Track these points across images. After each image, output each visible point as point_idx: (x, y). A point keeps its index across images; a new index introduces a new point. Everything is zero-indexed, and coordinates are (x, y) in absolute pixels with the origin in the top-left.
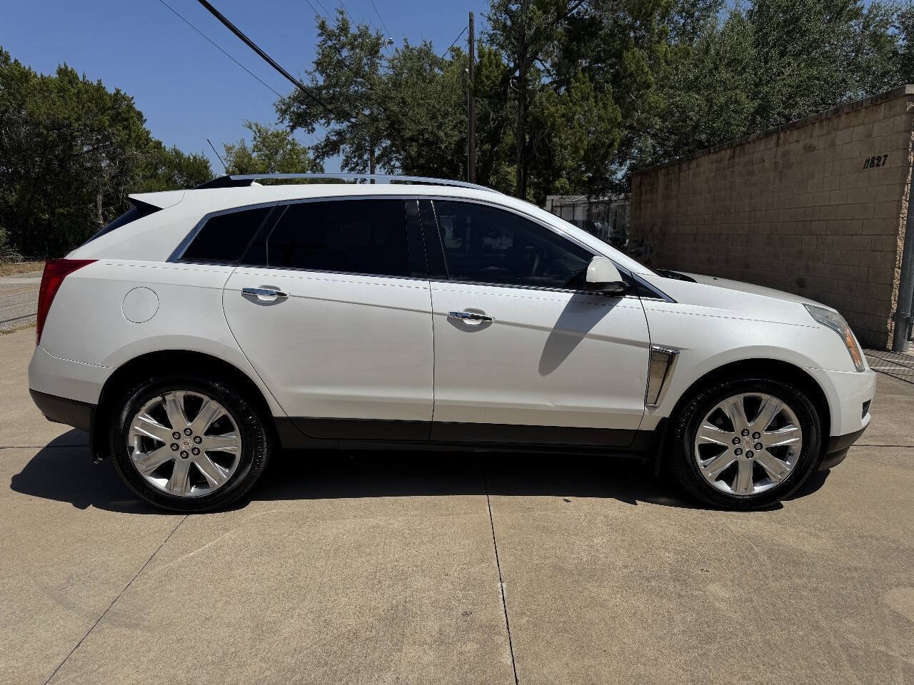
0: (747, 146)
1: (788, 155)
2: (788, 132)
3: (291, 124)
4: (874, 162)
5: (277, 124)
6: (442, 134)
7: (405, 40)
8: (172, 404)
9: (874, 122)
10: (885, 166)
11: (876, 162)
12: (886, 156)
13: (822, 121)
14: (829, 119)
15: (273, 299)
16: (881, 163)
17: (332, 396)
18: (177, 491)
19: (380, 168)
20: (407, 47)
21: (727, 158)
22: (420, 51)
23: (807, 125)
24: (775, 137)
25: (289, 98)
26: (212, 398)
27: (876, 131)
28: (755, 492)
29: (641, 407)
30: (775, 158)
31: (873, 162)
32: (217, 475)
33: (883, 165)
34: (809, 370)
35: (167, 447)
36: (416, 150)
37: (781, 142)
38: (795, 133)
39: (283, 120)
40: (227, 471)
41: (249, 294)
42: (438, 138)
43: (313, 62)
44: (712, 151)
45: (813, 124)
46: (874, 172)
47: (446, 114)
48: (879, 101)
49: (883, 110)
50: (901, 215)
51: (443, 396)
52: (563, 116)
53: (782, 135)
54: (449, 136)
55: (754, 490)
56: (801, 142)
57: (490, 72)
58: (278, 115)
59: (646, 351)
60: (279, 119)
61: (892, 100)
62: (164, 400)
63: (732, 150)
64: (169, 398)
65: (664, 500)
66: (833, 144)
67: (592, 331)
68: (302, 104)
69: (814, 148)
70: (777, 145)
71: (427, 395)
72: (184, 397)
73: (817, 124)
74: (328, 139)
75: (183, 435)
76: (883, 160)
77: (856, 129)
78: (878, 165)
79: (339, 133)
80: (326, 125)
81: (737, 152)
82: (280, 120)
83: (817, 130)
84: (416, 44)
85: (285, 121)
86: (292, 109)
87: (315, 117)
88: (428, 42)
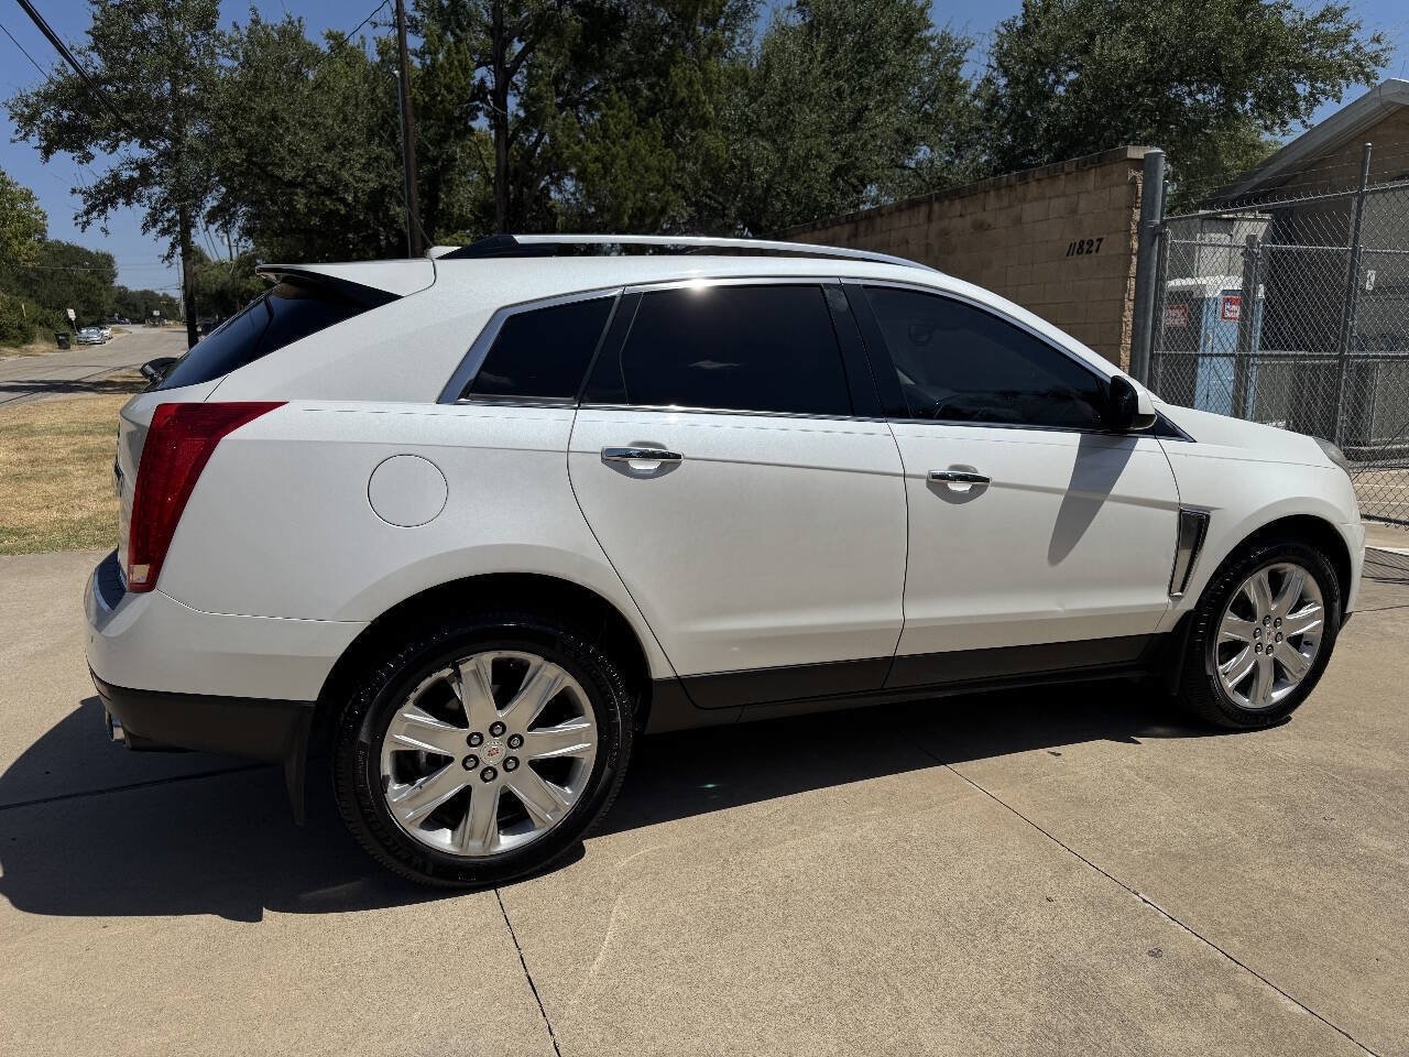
0: (878, 220)
1: (947, 234)
2: (947, 203)
3: (44, 144)
4: (1083, 248)
5: (14, 141)
6: (345, 175)
7: (254, 10)
8: (471, 677)
9: (1079, 193)
10: (1099, 254)
11: (1086, 247)
12: (1100, 240)
13: (999, 189)
14: (1011, 186)
15: (652, 465)
16: (1094, 248)
17: (751, 630)
18: (475, 848)
19: (216, 231)
20: (256, 22)
21: (845, 236)
22: (283, 32)
23: (975, 194)
24: (924, 209)
25: (37, 94)
26: (549, 659)
27: (1083, 206)
28: (1274, 701)
29: (1164, 598)
30: (927, 238)
31: (1081, 246)
32: (550, 804)
33: (1097, 251)
34: (1341, 526)
35: (456, 765)
36: (304, 201)
37: (935, 216)
38: (958, 206)
39: (26, 134)
40: (568, 790)
41: (617, 459)
42: (339, 181)
43: (88, 32)
44: (819, 226)
45: (986, 192)
46: (1084, 261)
47: (349, 144)
48: (1089, 166)
49: (1092, 177)
50: (1124, 319)
51: (917, 612)
52: (597, 159)
53: (936, 206)
54: (359, 180)
55: (1272, 698)
56: (968, 217)
57: (452, 79)
58: (14, 124)
59: (1174, 515)
60: (17, 131)
61: (1105, 165)
62: (457, 675)
63: (853, 225)
64: (465, 668)
65: (1160, 730)
66: (1018, 221)
67: (1115, 491)
68: (64, 108)
69: (989, 226)
70: (929, 219)
71: (890, 614)
72: (493, 661)
73: (992, 193)
74: (115, 176)
75: (487, 736)
76: (1096, 244)
77: (1053, 202)
78: (1089, 252)
79: (143, 166)
80: (108, 150)
81: (862, 229)
82: (22, 135)
83: (992, 201)
84: (273, 18)
85: (30, 138)
86: (44, 116)
87: (90, 134)
88: (294, 18)
